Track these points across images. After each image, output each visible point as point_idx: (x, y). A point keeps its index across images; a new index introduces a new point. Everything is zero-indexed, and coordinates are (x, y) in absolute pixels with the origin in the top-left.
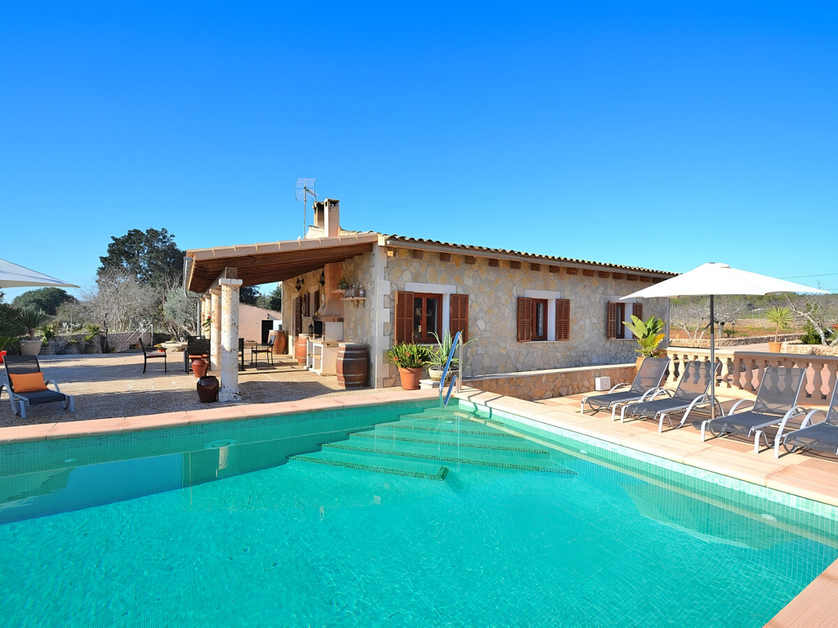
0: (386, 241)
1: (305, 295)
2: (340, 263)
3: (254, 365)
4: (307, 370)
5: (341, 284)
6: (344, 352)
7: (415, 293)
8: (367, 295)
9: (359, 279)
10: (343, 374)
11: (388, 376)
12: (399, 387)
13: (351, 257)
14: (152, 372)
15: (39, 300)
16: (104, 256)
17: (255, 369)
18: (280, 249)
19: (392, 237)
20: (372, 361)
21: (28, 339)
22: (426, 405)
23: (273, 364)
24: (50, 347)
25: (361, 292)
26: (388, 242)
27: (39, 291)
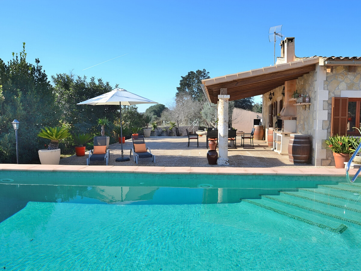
0: (324, 62)
1: (275, 103)
2: (295, 80)
3: (243, 146)
4: (273, 151)
5: (294, 94)
6: (293, 140)
7: (349, 98)
8: (311, 101)
9: (307, 90)
10: (293, 154)
11: (325, 158)
12: (333, 167)
13: (301, 75)
14: (192, 147)
15: (155, 110)
16: (178, 87)
17: (243, 148)
18: (251, 75)
19: (329, 58)
20: (314, 147)
21: (146, 128)
22: (340, 180)
23: (253, 146)
24: (155, 133)
25: (307, 99)
26: (326, 63)
27: (154, 106)
